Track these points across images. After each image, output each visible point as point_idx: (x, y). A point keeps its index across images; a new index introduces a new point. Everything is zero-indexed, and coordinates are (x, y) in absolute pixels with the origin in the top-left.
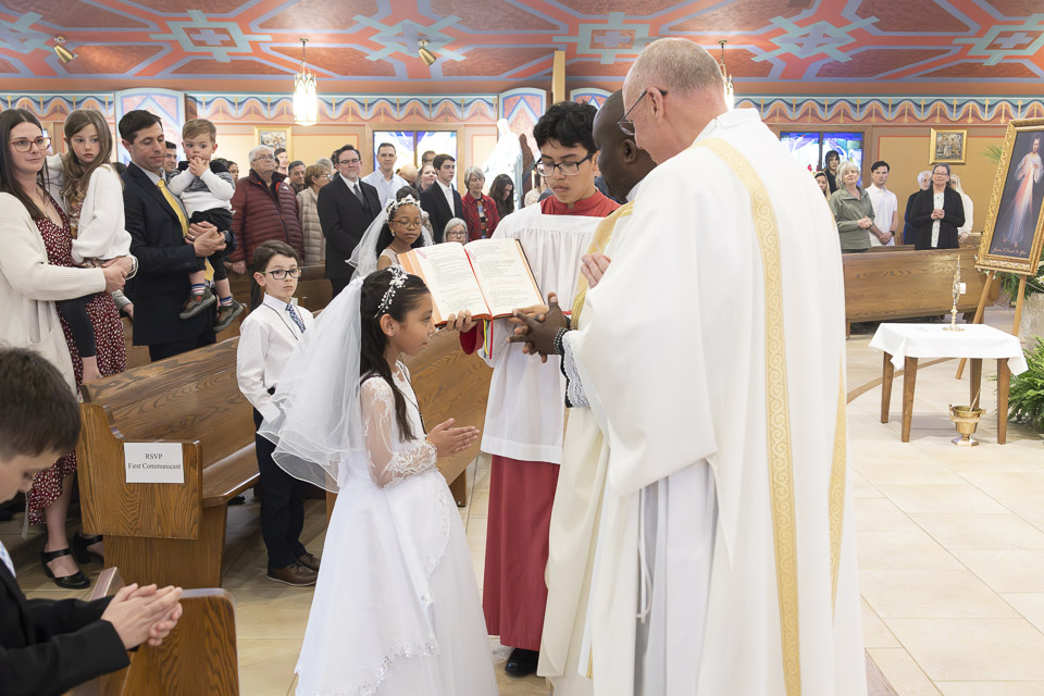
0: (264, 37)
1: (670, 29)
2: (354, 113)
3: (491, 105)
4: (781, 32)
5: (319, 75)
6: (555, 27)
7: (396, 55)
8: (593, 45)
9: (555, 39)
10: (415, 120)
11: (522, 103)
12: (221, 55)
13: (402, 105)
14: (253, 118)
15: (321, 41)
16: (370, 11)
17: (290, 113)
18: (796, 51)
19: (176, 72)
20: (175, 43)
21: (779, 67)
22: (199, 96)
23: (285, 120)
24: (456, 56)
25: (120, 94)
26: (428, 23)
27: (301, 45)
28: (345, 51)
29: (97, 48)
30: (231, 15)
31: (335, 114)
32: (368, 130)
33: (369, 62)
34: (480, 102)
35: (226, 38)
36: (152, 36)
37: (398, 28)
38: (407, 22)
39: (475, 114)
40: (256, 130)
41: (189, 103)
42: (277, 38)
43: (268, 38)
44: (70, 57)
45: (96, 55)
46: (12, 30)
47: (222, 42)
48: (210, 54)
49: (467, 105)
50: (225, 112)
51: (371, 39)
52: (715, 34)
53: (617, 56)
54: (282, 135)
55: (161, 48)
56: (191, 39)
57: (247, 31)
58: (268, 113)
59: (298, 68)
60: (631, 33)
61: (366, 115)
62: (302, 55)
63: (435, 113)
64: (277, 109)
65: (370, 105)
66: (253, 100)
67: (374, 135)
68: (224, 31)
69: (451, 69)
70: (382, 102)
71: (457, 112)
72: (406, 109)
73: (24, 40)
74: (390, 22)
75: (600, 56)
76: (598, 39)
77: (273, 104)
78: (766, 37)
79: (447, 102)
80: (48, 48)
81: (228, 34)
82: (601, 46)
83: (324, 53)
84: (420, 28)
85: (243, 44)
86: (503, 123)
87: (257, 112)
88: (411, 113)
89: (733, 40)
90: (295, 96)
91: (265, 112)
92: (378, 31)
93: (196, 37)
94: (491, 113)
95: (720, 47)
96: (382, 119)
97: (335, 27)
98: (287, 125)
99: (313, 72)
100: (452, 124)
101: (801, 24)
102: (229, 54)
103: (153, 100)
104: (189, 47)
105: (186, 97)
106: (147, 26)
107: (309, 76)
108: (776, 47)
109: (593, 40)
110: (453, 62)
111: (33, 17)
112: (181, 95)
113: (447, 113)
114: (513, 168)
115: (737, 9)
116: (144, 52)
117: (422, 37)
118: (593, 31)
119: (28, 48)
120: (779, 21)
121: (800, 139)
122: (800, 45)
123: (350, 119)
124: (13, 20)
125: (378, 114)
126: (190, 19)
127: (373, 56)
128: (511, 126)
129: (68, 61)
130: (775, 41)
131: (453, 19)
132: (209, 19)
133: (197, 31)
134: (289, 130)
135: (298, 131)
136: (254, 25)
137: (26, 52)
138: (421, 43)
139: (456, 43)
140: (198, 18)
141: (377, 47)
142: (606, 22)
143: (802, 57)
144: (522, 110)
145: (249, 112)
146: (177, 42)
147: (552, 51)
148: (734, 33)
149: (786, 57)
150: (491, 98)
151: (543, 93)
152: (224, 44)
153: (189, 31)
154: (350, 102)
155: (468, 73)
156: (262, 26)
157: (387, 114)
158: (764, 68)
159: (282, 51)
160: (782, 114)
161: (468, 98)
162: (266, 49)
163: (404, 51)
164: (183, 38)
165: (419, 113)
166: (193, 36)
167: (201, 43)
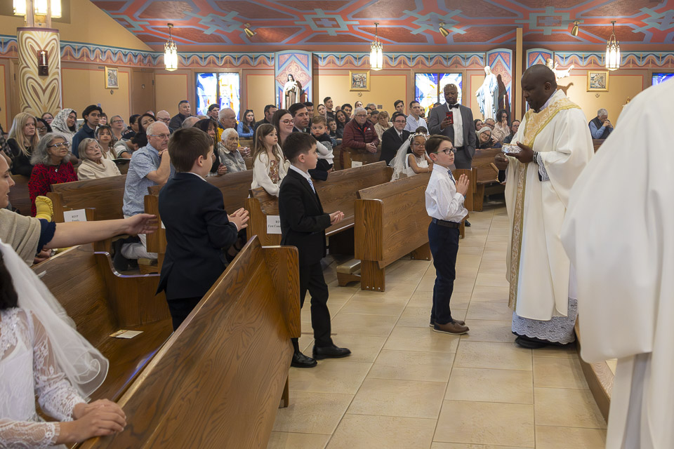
0: (355, 22)
1: (582, 15)
2: (405, 63)
3: (482, 58)
4: (647, 16)
5: (384, 42)
6: (516, 15)
7: (427, 31)
8: (538, 25)
9: (516, 21)
10: (439, 67)
11: (499, 57)
12: (332, 32)
13: (431, 59)
14: (349, 66)
15: (386, 24)
16: (412, 7)
17: (369, 63)
18: (657, 26)
19: (308, 41)
20: (307, 26)
21: (649, 36)
22: (320, 54)
23: (366, 67)
24: (461, 31)
25: (278, 53)
26: (445, 14)
27: (375, 26)
28: (400, 29)
29: (267, 29)
30: (339, 10)
31: (394, 64)
32: (412, 73)
33: (413, 35)
34: (475, 56)
35: (335, 23)
36: (296, 23)
37: (428, 17)
38: (432, 13)
39: (472, 63)
40: (350, 73)
41: (315, 59)
42: (362, 23)
43: (357, 23)
44: (252, 34)
45: (266, 33)
46: (223, 21)
47: (332, 25)
48: (326, 32)
49: (468, 58)
50: (334, 63)
51: (413, 22)
52: (608, 18)
53: (553, 30)
54: (365, 75)
55: (300, 29)
56: (316, 24)
57: (345, 19)
58: (358, 64)
59: (373, 39)
60: (560, 17)
61: (411, 64)
62: (376, 31)
63: (450, 63)
64: (362, 60)
65: (413, 59)
66: (349, 56)
67: (415, 76)
68: (334, 20)
69: (458, 38)
70: (420, 56)
71: (463, 63)
72: (434, 61)
73: (229, 26)
74: (423, 13)
75: (543, 30)
76: (540, 22)
77: (360, 58)
78: (639, 19)
79: (457, 56)
80: (241, 30)
81: (336, 21)
82: (543, 25)
83: (388, 31)
84: (440, 17)
85: (343, 26)
86: (487, 68)
87: (351, 63)
88: (436, 63)
89: (619, 21)
90: (371, 54)
91: (356, 63)
92: (417, 18)
93: (318, 23)
94: (482, 63)
95: (612, 25)
96: (420, 66)
97: (393, 16)
98: (368, 70)
99: (381, 41)
100: (460, 69)
101: (659, 11)
102: (337, 32)
103: (295, 56)
104: (314, 27)
105: (313, 54)
106: (293, 18)
107: (379, 43)
108: (645, 25)
109: (538, 21)
110: (459, 35)
111: (234, 14)
112: (310, 54)
113: (457, 63)
114: (492, 94)
115: (620, 4)
116: (291, 31)
117: (440, 21)
118: (538, 17)
119: (230, 30)
120: (645, 10)
121: (664, 77)
122: (660, 23)
123: (402, 66)
124: (224, 15)
125: (418, 63)
126: (316, 14)
127: (415, 32)
128: (492, 71)
129: (252, 36)
130: (644, 21)
131: (458, 12)
132: (326, 14)
133: (319, 19)
134: (368, 73)
135: (373, 73)
136: (349, 16)
137: (230, 32)
138: (440, 25)
139: (460, 24)
140: (320, 13)
141: (417, 27)
142: (544, 12)
143: (662, 30)
144: (499, 61)
145: (347, 63)
146: (308, 25)
147: (515, 28)
148: (620, 17)
149: (653, 30)
150: (482, 54)
151: (511, 51)
152: (334, 26)
153: (315, 20)
154: (402, 56)
155: (469, 40)
156: (354, 17)
157: (423, 63)
158: (640, 36)
159: (365, 29)
160: (653, 62)
161: (469, 54)
162: (356, 29)
163: (432, 29)
164: (312, 24)
165: (441, 63)
166: (317, 22)
167: (322, 26)
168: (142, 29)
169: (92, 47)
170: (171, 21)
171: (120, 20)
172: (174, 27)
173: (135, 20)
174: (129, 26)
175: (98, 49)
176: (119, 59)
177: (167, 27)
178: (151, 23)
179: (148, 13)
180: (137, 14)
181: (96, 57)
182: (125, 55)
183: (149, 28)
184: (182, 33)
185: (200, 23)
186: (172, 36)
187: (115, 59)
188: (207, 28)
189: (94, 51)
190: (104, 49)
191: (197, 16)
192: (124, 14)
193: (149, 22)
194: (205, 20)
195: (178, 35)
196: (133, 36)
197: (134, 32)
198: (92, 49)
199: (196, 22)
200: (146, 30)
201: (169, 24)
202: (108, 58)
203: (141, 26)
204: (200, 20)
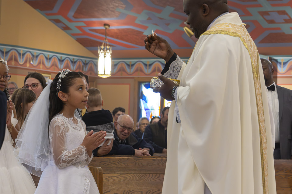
12: (287, 29)
35: (286, 17)
46: (161, 19)
47: (285, 20)
48: (279, 29)
56: (265, 19)
68: (284, 13)
73: (168, 25)
80: (180, 29)
81: (287, 14)
93: (268, 18)
102: (291, 28)
104: (265, 25)
111: (170, 9)
119: (171, 30)
124: (159, 11)
126: (260, 6)
132: (273, 5)
133: (267, 13)
137: (171, 32)
140: (266, 5)
146: (256, 21)
152: (287, 21)
153: (262, 14)
164: (260, 18)
166: (265, 17)
167: (272, 22)
168: (80, 32)
169: (22, 51)
170: (106, 20)
171: (57, 22)
172: (112, 28)
173: (70, 21)
174: (66, 28)
175: (28, 54)
176: (53, 65)
177: (103, 28)
178: (88, 24)
179: (82, 12)
180: (71, 14)
181: (26, 62)
182: (61, 61)
183: (87, 29)
184: (122, 35)
185: (137, 22)
186: (108, 37)
187: (48, 64)
188: (146, 28)
189: (23, 55)
190: (36, 53)
191: (132, 14)
192: (58, 14)
193: (85, 22)
194: (141, 18)
195: (117, 38)
196: (72, 40)
197: (73, 35)
198: (22, 52)
199: (131, 21)
200: (84, 33)
201: (105, 25)
202: (39, 63)
203: (79, 28)
204: (135, 18)
